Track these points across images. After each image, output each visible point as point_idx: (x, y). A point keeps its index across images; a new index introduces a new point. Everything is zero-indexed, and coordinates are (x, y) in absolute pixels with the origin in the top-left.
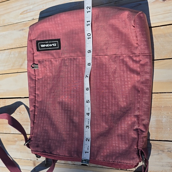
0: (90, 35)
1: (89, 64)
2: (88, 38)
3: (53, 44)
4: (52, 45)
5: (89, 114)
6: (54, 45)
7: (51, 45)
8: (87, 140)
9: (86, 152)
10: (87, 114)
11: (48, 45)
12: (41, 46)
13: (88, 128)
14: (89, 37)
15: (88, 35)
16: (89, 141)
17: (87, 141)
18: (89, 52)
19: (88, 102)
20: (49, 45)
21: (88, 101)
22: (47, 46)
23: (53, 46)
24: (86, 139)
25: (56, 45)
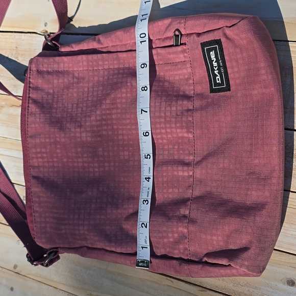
0: (144, 35)
1: (144, 89)
2: (141, 42)
3: (219, 77)
4: (217, 74)
5: (149, 178)
6: (218, 79)
7: (216, 72)
8: (143, 225)
9: (142, 247)
10: (146, 178)
11: (216, 67)
12: (211, 53)
13: (147, 204)
14: (143, 39)
15: (142, 36)
16: (146, 227)
17: (142, 227)
18: (143, 66)
19: (149, 157)
20: (216, 69)
21: (148, 155)
22: (215, 64)
23: (215, 76)
24: (141, 223)
25: (218, 82)
